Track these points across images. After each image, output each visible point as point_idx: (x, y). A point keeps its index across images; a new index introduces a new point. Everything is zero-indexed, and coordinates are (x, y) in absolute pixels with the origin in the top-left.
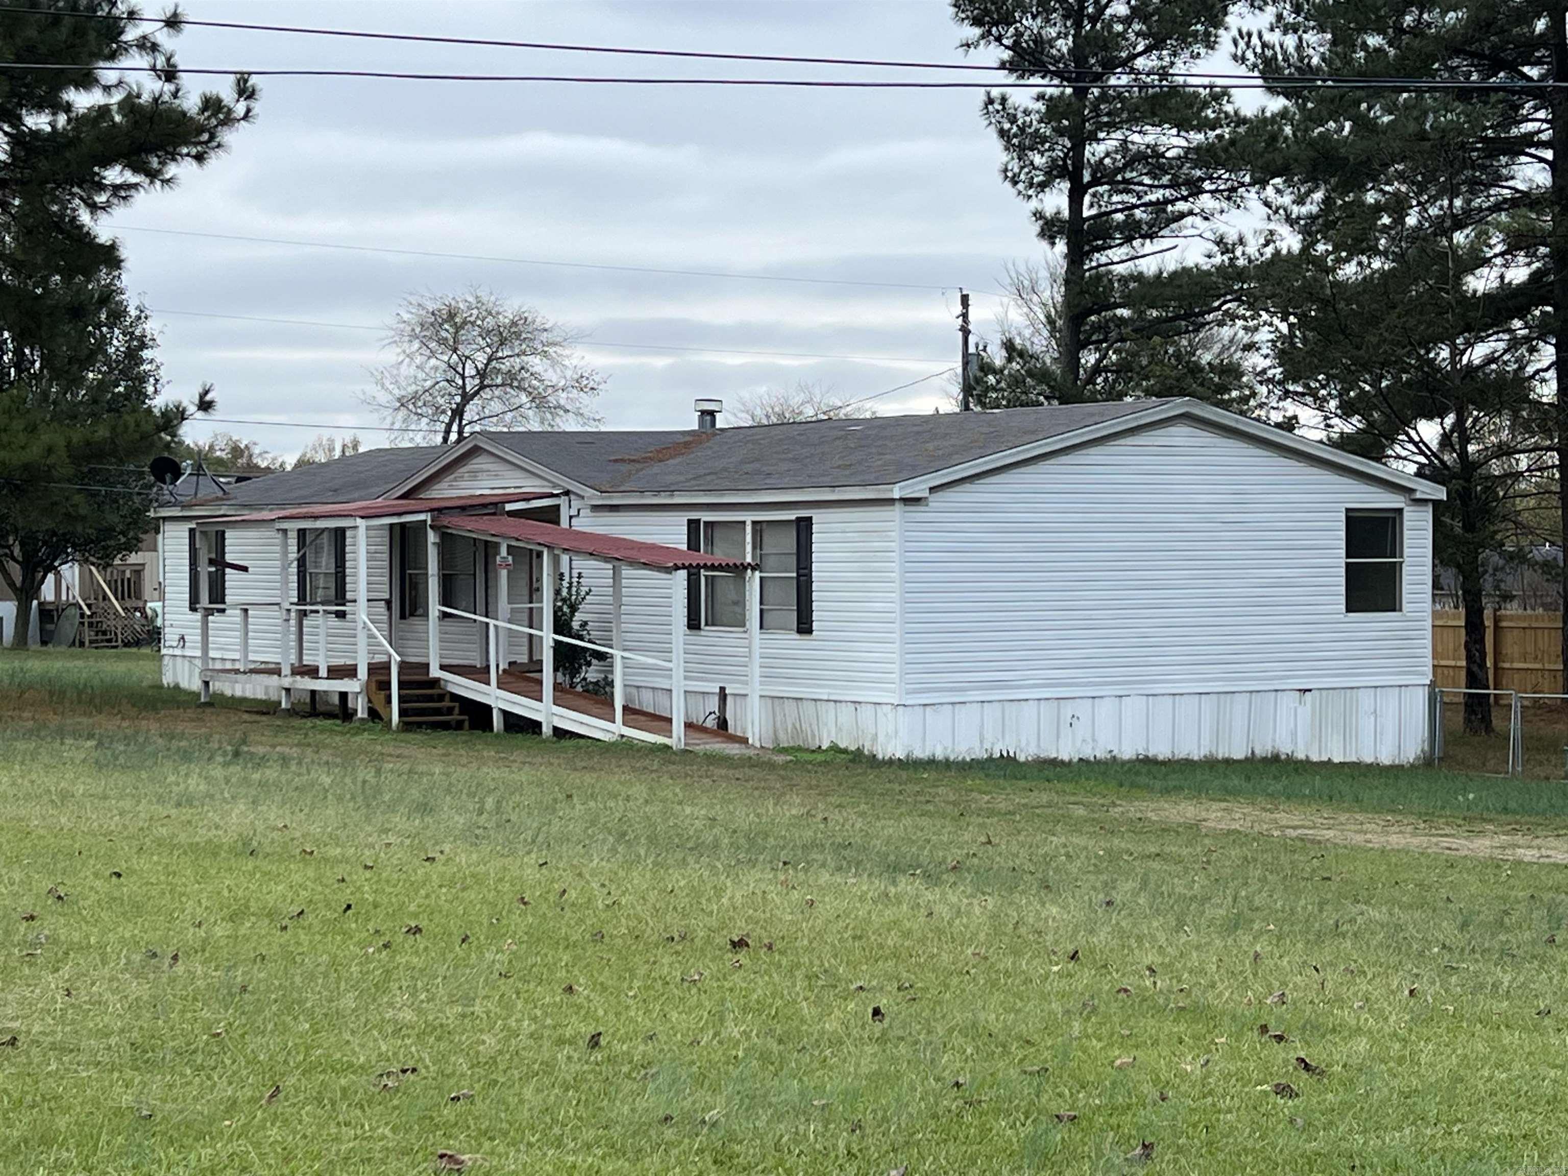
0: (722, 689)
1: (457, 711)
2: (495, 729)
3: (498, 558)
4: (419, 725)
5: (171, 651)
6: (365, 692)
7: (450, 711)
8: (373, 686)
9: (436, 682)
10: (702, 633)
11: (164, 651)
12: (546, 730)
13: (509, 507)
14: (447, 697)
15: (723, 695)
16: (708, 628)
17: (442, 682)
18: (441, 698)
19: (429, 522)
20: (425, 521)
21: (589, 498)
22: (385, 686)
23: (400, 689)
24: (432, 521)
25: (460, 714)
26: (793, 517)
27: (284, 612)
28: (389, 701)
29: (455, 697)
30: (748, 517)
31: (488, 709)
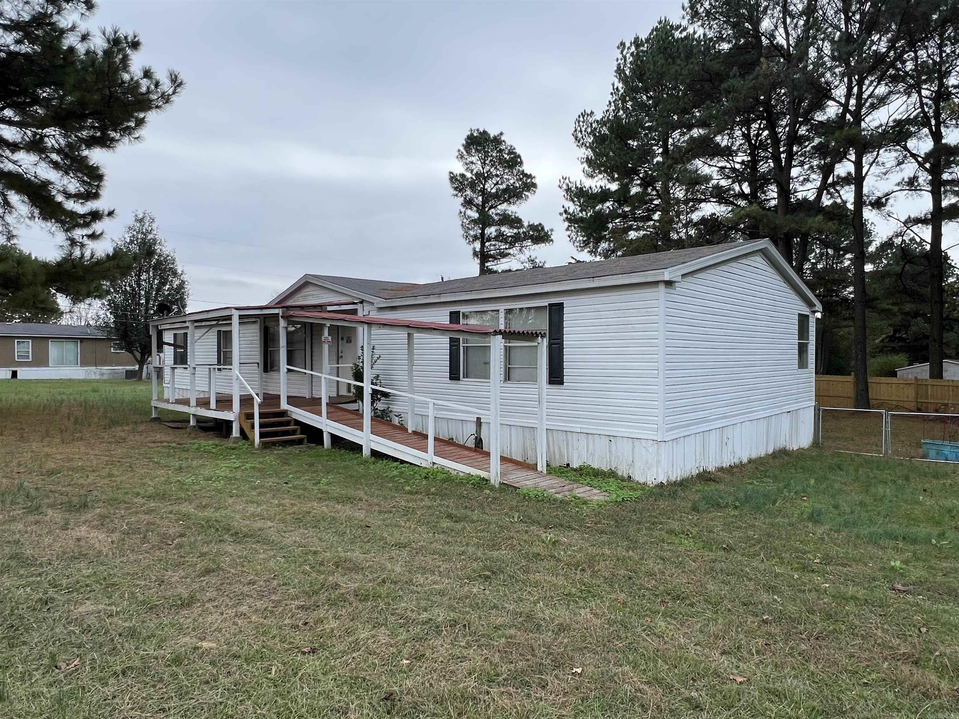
0: (479, 419)
1: (299, 432)
2: (325, 446)
3: (323, 337)
4: (274, 444)
5: (166, 385)
6: (237, 420)
7: (294, 432)
8: (243, 417)
9: (284, 413)
10: (461, 382)
11: (164, 385)
12: (366, 452)
13: (329, 308)
14: (292, 423)
15: (479, 422)
16: (464, 379)
17: (289, 412)
18: (288, 423)
19: (281, 314)
20: (278, 314)
21: (377, 303)
22: (250, 416)
23: (260, 418)
24: (283, 313)
25: (301, 434)
26: (547, 304)
27: (192, 369)
28: (253, 427)
29: (297, 422)
30: (502, 307)
31: (320, 432)
